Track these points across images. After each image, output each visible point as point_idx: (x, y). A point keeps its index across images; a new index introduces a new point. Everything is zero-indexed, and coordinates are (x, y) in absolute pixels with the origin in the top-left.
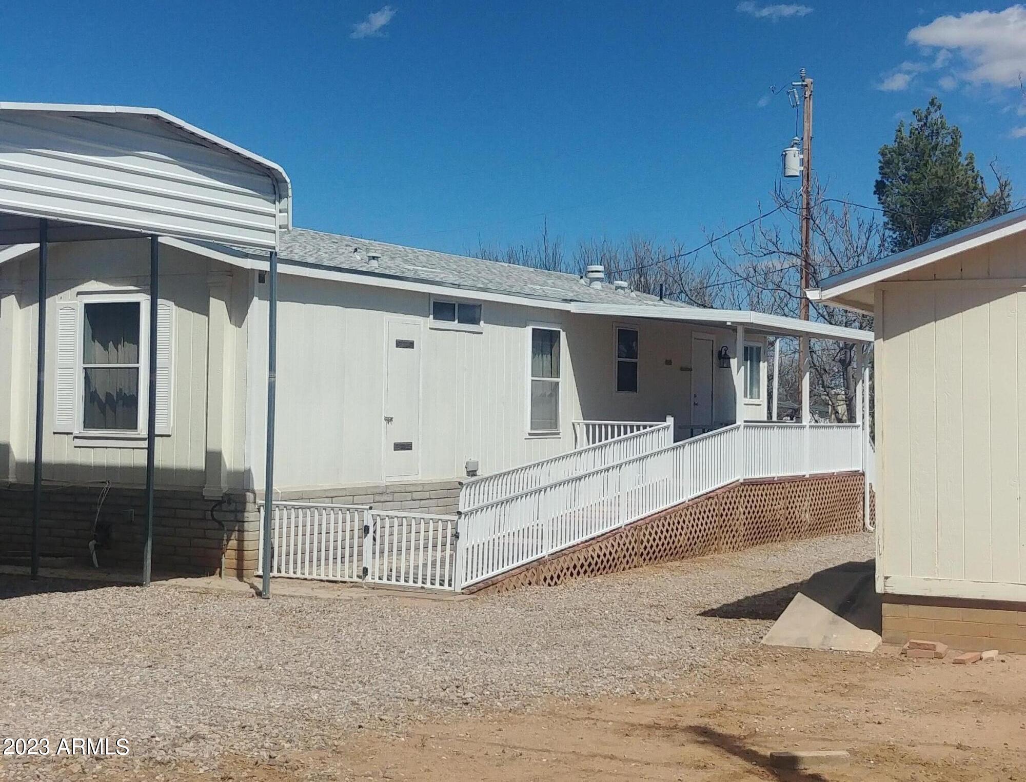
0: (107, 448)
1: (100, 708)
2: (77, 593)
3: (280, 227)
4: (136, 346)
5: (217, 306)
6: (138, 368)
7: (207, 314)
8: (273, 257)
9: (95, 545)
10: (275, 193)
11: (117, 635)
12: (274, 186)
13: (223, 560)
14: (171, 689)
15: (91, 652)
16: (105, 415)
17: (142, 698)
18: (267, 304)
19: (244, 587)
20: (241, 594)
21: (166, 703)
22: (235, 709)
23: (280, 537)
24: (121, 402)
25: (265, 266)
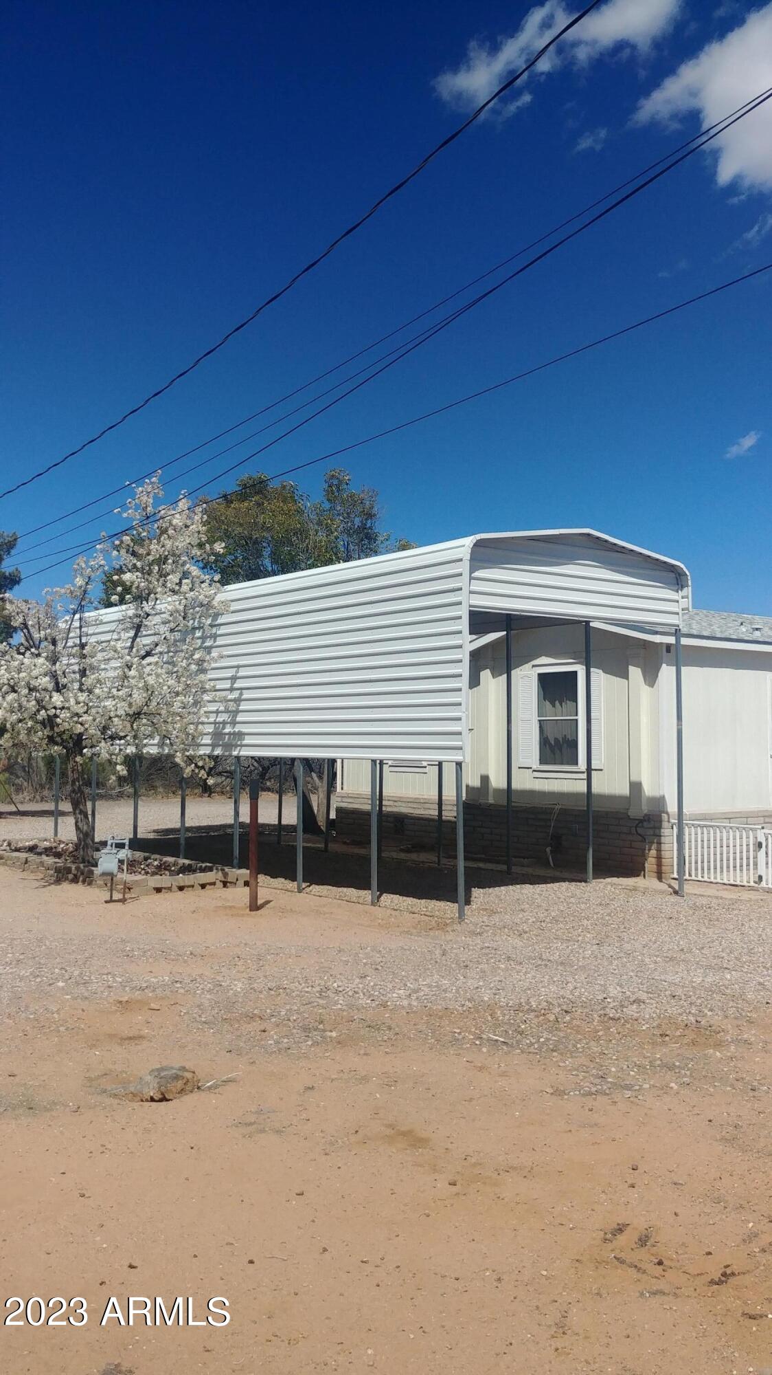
0: (556, 779)
1: (565, 973)
2: (540, 886)
3: (683, 610)
4: (575, 704)
5: (635, 672)
6: (577, 720)
7: (627, 678)
8: (677, 633)
9: (551, 851)
10: (678, 584)
11: (572, 918)
12: (677, 580)
13: (646, 865)
14: (615, 962)
15: (554, 931)
16: (554, 754)
17: (594, 967)
18: (674, 668)
19: (662, 886)
20: (662, 892)
21: (613, 973)
22: (666, 982)
23: (690, 849)
24: (565, 745)
25: (671, 640)
